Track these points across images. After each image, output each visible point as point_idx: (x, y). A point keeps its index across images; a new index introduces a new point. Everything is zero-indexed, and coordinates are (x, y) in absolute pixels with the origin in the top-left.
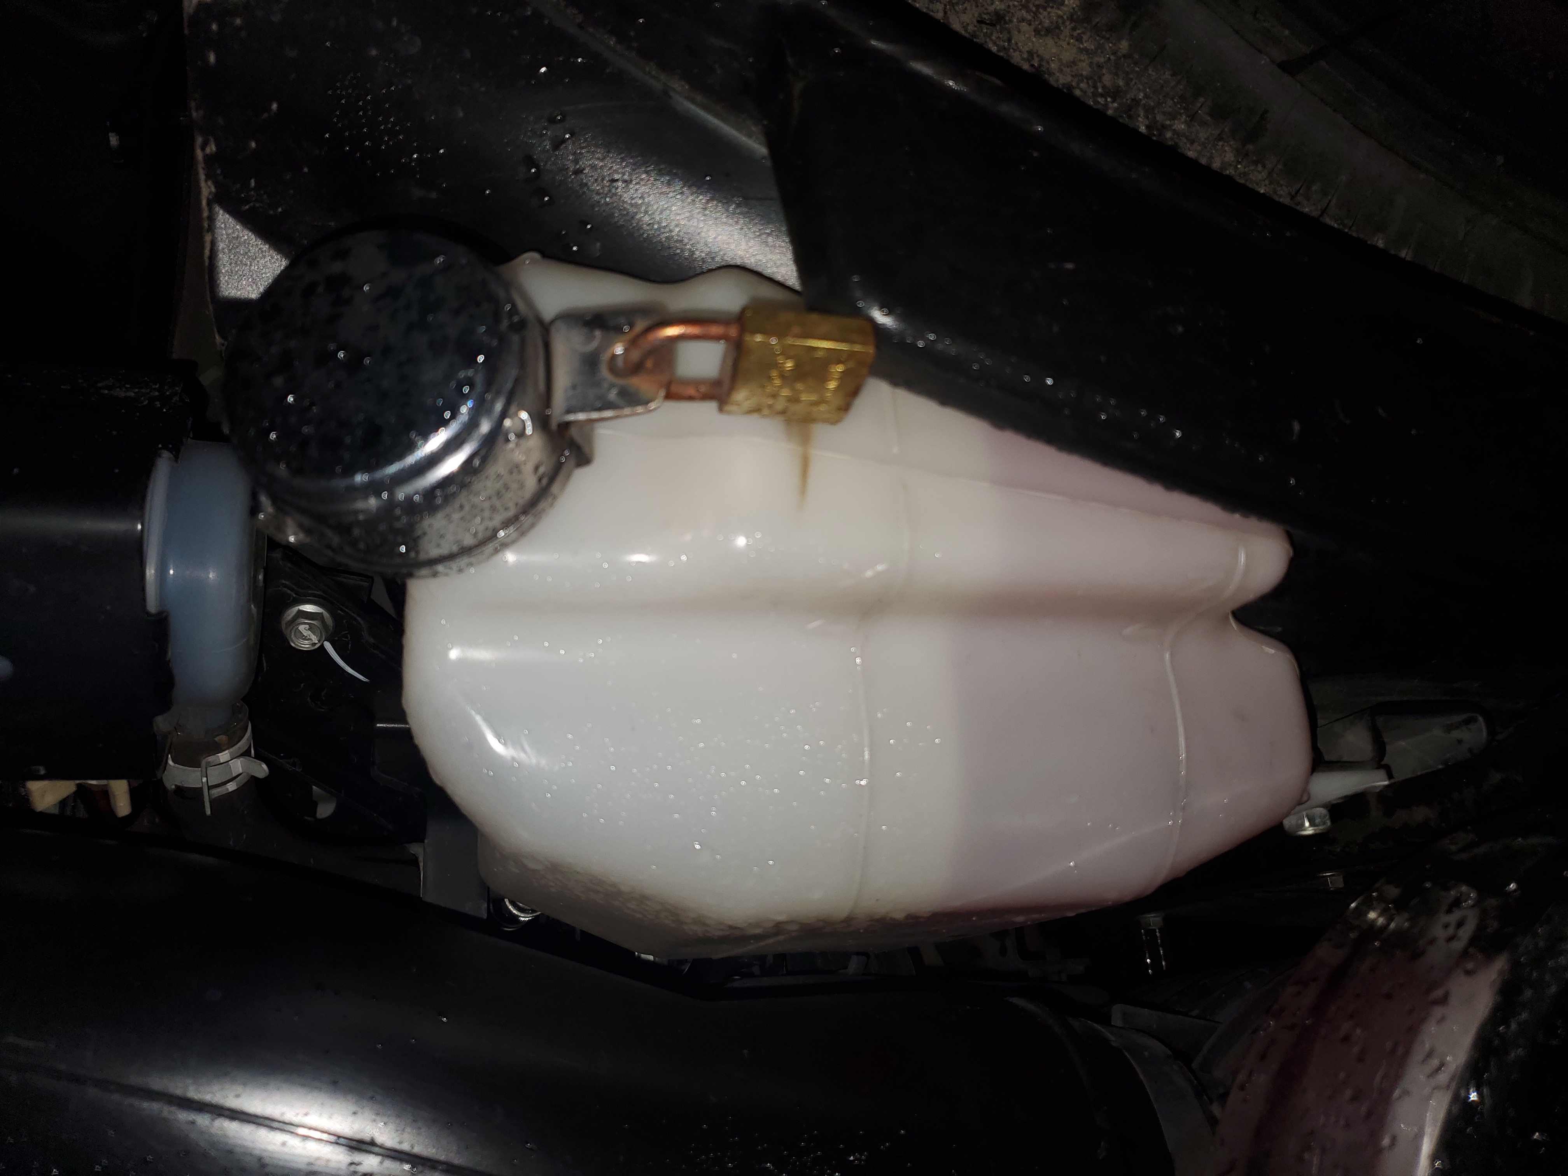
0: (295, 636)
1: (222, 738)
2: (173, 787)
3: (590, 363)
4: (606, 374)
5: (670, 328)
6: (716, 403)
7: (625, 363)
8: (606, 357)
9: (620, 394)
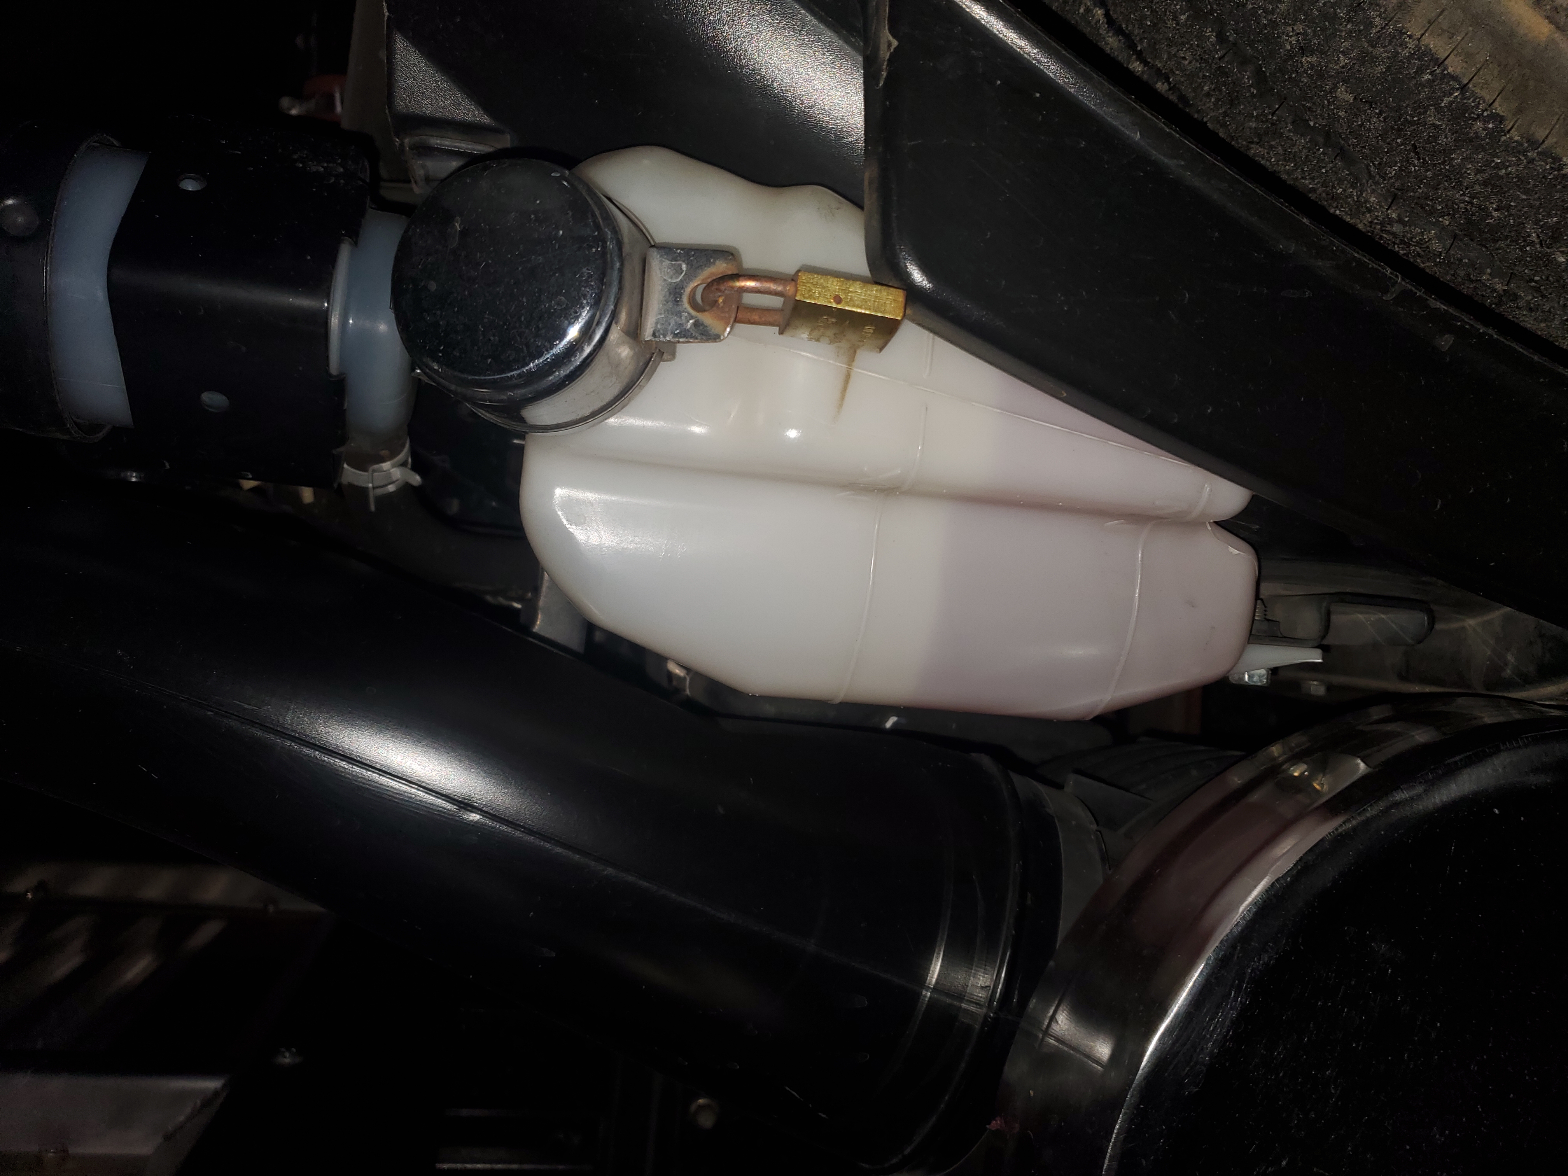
1: (384, 453)
2: (347, 483)
3: (675, 293)
4: (686, 304)
5: (738, 280)
6: (778, 328)
7: (702, 298)
8: (688, 290)
9: (697, 324)
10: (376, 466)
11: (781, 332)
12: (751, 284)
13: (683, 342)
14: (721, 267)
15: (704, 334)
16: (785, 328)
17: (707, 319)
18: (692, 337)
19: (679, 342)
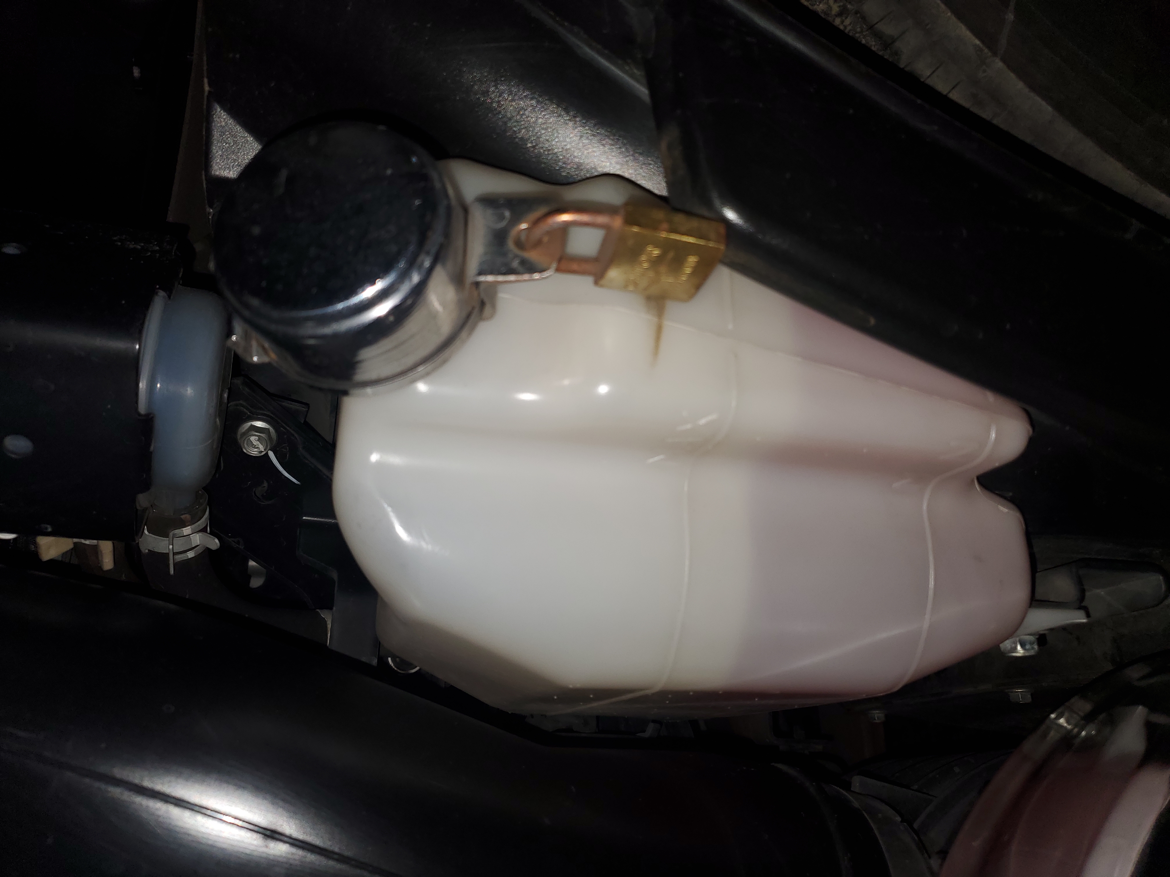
0: (247, 445)
2: (147, 551)
3: (500, 237)
4: (512, 248)
5: (566, 214)
6: (593, 278)
7: (527, 238)
8: (514, 233)
9: (522, 261)
10: (176, 532)
11: (595, 283)
14: (544, 211)
16: (600, 276)
17: (533, 256)
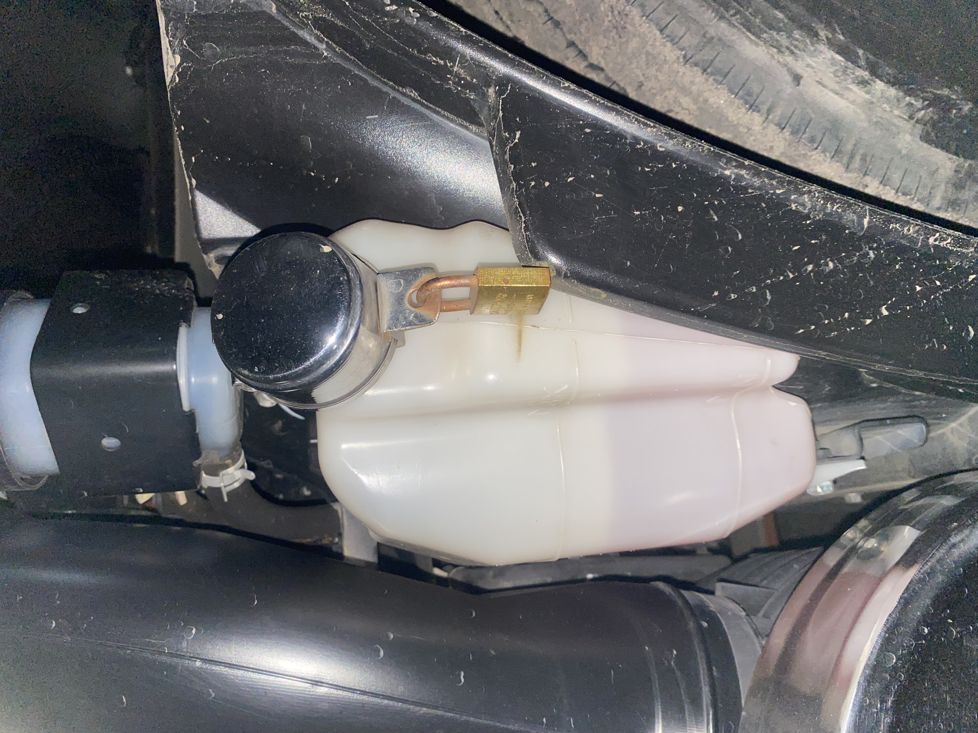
1: (228, 461)
2: (206, 487)
3: (399, 299)
4: (408, 306)
5: (439, 282)
6: (469, 311)
7: (417, 299)
8: (407, 295)
9: (416, 316)
10: (224, 472)
11: (471, 313)
12: (447, 283)
13: (409, 329)
14: (425, 277)
15: (423, 321)
16: (474, 309)
17: (423, 312)
18: (414, 325)
19: (406, 330)
